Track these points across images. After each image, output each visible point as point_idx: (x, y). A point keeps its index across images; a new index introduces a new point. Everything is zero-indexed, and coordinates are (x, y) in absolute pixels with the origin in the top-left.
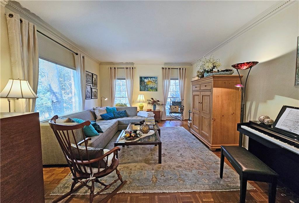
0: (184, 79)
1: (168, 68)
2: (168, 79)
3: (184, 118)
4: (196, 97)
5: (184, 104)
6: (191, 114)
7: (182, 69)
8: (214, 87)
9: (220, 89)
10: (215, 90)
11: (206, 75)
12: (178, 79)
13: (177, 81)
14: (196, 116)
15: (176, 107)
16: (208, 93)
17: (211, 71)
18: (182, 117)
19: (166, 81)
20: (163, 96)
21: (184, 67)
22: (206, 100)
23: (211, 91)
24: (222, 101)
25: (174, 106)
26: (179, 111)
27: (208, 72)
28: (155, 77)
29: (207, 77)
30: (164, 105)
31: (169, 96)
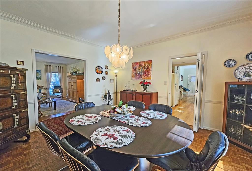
0: (62, 73)
1: (50, 66)
2: (50, 72)
3: (63, 96)
4: (70, 83)
5: (63, 87)
6: (68, 92)
7: (60, 67)
8: (77, 79)
9: (80, 80)
10: (77, 80)
11: (74, 74)
12: (57, 73)
13: (57, 74)
14: (71, 92)
15: (57, 90)
16: (75, 82)
17: (76, 72)
18: (62, 95)
19: (48, 73)
20: (46, 83)
21: (61, 66)
22: (75, 85)
23: (76, 81)
24: (81, 84)
25: (56, 89)
26: (60, 92)
27: (75, 72)
28: (38, 70)
29: (74, 75)
30: (48, 89)
31: (51, 83)
